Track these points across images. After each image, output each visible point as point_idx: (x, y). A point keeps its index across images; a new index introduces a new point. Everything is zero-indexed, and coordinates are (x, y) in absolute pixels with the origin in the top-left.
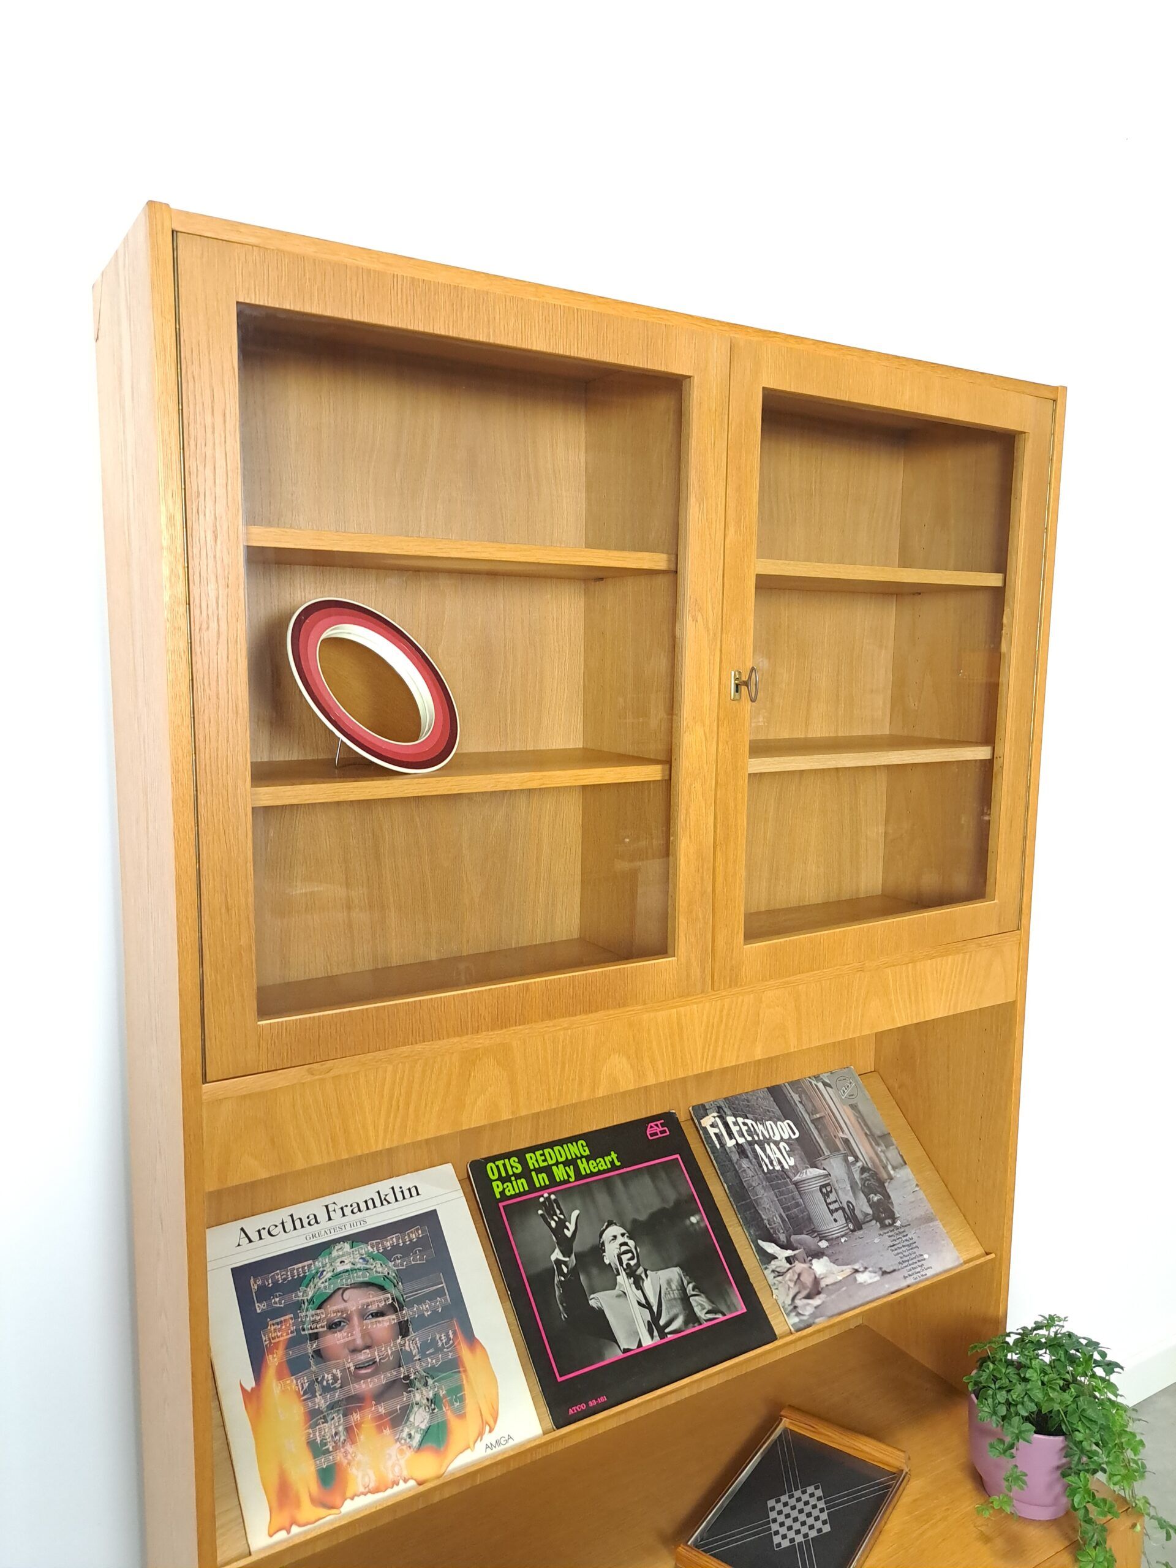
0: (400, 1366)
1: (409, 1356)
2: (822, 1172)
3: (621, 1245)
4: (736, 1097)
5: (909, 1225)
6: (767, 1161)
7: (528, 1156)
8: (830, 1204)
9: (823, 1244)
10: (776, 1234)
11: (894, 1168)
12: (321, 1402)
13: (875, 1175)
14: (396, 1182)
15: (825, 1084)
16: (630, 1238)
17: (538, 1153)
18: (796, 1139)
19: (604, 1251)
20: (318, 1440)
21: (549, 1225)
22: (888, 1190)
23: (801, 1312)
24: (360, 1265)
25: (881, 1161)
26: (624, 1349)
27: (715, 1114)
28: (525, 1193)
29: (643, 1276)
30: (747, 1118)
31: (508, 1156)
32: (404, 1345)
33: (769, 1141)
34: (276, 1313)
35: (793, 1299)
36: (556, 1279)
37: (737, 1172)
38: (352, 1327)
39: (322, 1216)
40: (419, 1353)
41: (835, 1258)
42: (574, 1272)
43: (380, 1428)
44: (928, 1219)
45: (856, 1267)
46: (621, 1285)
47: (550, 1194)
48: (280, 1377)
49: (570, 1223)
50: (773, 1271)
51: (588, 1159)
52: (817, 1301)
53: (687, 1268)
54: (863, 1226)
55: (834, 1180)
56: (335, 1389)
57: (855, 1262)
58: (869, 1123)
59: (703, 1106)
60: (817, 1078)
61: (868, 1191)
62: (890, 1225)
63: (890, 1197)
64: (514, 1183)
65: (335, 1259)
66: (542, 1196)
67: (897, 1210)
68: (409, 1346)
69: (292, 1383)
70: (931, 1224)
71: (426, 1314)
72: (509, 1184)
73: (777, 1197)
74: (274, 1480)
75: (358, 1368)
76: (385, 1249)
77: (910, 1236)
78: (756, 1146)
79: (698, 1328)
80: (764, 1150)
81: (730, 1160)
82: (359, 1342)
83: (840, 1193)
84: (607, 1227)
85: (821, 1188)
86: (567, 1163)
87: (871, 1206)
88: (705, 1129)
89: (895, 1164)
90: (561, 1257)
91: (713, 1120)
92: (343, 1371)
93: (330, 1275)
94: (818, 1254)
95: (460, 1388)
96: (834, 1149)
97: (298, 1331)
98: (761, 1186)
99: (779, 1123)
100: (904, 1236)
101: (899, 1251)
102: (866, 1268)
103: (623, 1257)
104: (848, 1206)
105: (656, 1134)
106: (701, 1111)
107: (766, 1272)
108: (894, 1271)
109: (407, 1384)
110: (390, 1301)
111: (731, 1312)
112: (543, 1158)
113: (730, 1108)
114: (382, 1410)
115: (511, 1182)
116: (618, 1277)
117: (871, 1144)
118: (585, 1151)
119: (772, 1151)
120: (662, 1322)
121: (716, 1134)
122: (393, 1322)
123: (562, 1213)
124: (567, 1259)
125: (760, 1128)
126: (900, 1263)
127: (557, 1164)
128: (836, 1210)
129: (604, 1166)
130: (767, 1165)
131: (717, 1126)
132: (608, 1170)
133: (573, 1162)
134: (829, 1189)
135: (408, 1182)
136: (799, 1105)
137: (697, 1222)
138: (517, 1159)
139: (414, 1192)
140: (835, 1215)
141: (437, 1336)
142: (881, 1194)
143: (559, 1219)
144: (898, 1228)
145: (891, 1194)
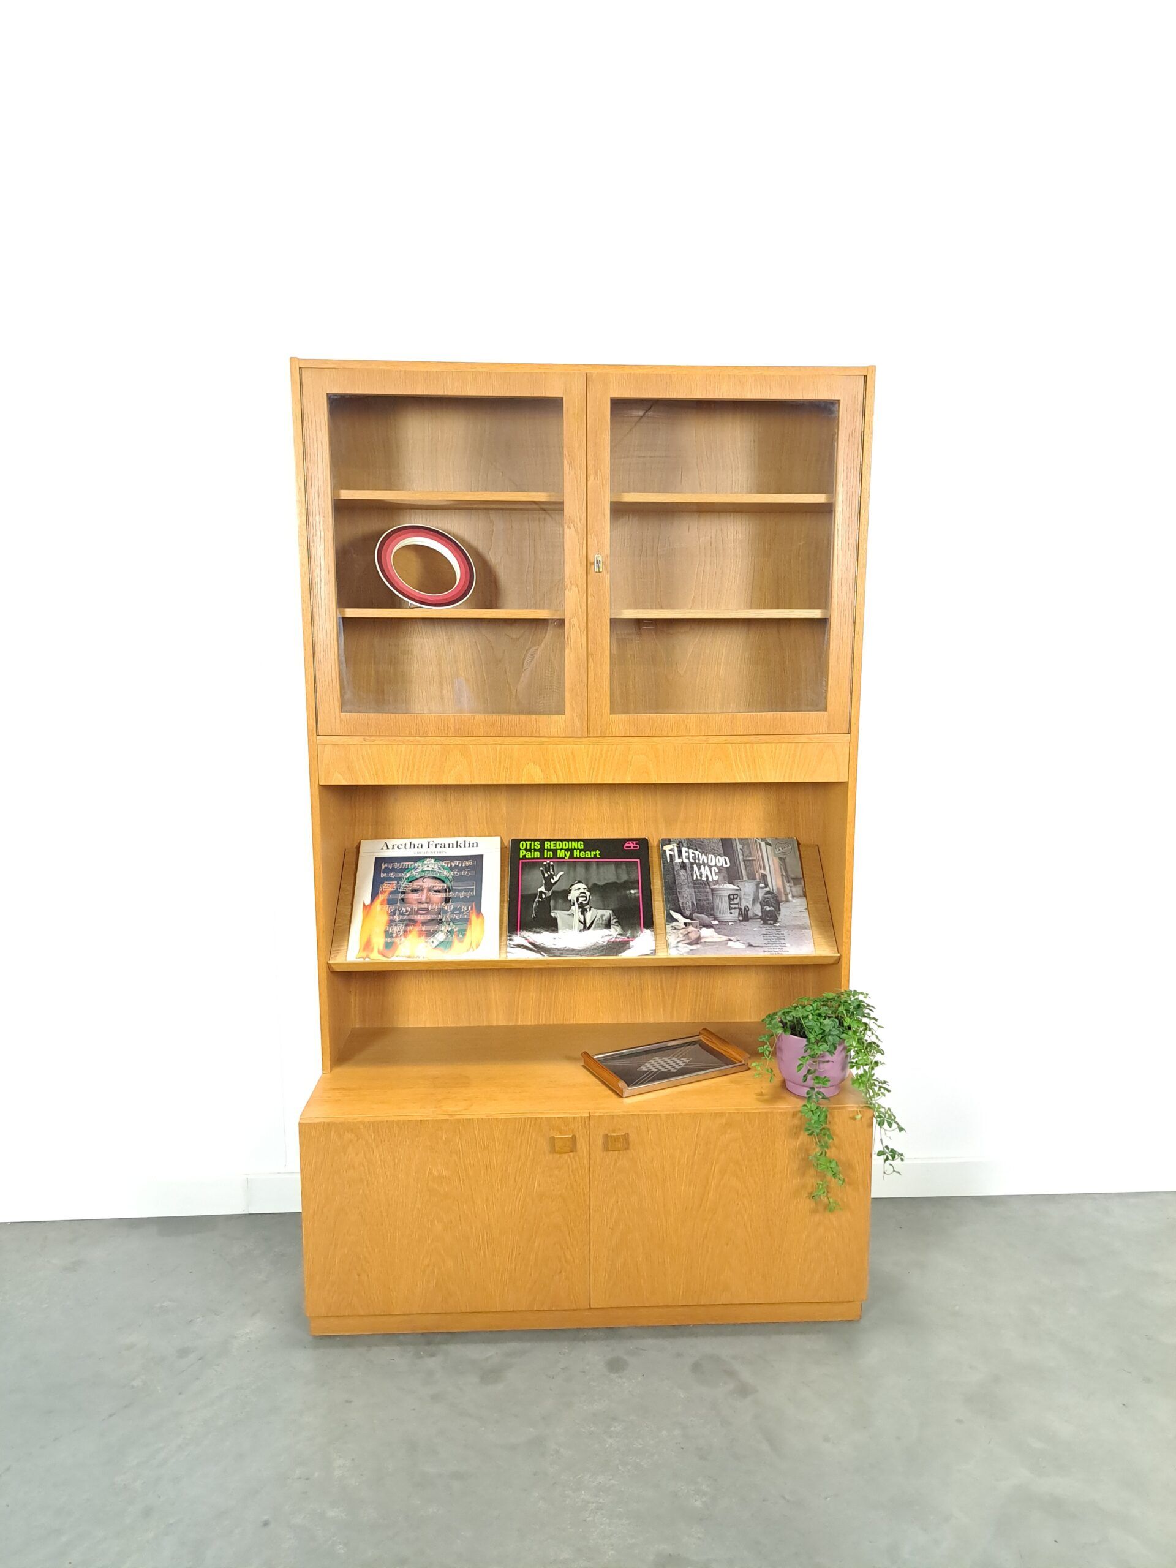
0: (439, 914)
1: (446, 912)
2: (738, 888)
3: (582, 893)
4: (694, 839)
5: (785, 927)
6: (698, 874)
7: (546, 843)
8: (732, 904)
10: (684, 910)
11: (793, 897)
12: (396, 918)
13: (776, 897)
14: (468, 839)
15: (767, 843)
16: (588, 891)
17: (552, 842)
18: (727, 868)
19: (570, 893)
20: (390, 932)
21: (544, 875)
22: (781, 907)
24: (436, 869)
25: (785, 890)
27: (676, 845)
28: (537, 858)
29: (588, 910)
30: (697, 850)
31: (535, 840)
32: (445, 907)
33: (704, 864)
34: (389, 879)
35: (678, 942)
36: (537, 899)
37: (674, 876)
38: (423, 894)
39: (425, 845)
40: (450, 911)
41: (719, 930)
42: (549, 899)
43: (420, 936)
44: (802, 928)
45: (731, 938)
46: (572, 910)
47: (551, 862)
48: (382, 903)
49: (557, 876)
50: (672, 927)
51: (581, 850)
52: (694, 947)
54: (750, 920)
55: (743, 893)
56: (405, 915)
57: (732, 936)
58: (789, 869)
59: (670, 840)
60: (762, 839)
61: (765, 903)
62: (771, 924)
63: (780, 910)
64: (533, 853)
65: (425, 864)
66: (546, 862)
67: (780, 918)
68: (447, 907)
69: (387, 908)
70: (803, 931)
71: (461, 897)
72: (529, 853)
73: (695, 893)
74: (365, 940)
75: (419, 910)
76: (451, 866)
77: (782, 933)
78: (695, 866)
80: (700, 869)
81: (673, 869)
82: (424, 900)
83: (743, 900)
84: (576, 883)
85: (730, 895)
86: (567, 850)
87: (762, 912)
88: (664, 851)
89: (795, 894)
90: (544, 890)
91: (672, 847)
92: (412, 909)
93: (420, 870)
94: (709, 926)
95: (466, 930)
96: (751, 877)
97: (397, 889)
98: (687, 885)
99: (718, 857)
101: (768, 938)
102: (738, 940)
103: (580, 899)
104: (745, 908)
105: (630, 847)
106: (668, 841)
107: (667, 926)
108: (759, 947)
109: (441, 922)
110: (445, 888)
112: (555, 845)
113: (688, 843)
114: (424, 928)
115: (531, 852)
116: (572, 906)
117: (782, 881)
118: (581, 846)
119: (705, 871)
121: (670, 855)
122: (443, 896)
123: (553, 871)
124: (547, 892)
125: (703, 857)
126: (765, 944)
127: (561, 849)
128: (735, 908)
129: (589, 856)
130: (697, 876)
131: (674, 851)
132: (591, 858)
133: (571, 851)
134: (735, 897)
135: (473, 840)
136: (739, 850)
137: (635, 893)
138: (539, 843)
139: (475, 845)
140: (732, 911)
141: (463, 907)
142: (773, 907)
143: (551, 874)
144: (776, 927)
145: (782, 909)
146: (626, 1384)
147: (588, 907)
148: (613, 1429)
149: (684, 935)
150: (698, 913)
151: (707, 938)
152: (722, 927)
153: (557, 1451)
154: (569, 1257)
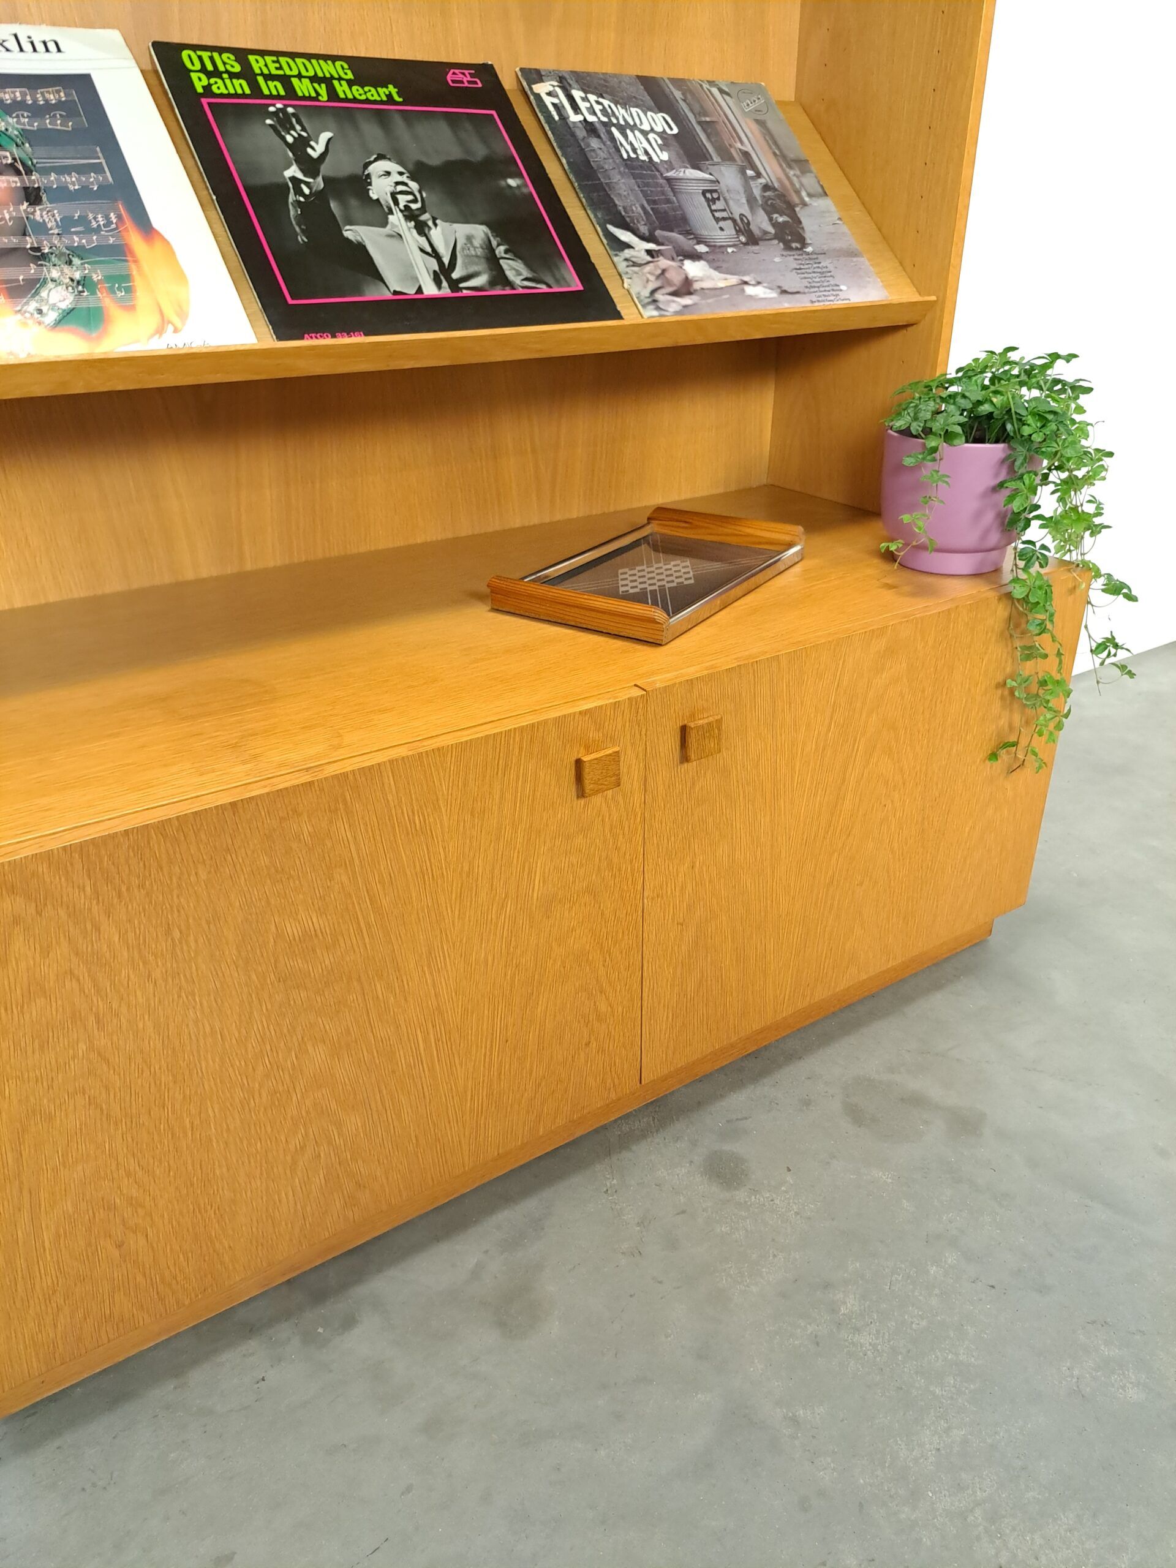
0: (24, 234)
1: (41, 229)
2: (707, 176)
3: (397, 183)
4: (589, 74)
5: (825, 254)
6: (629, 148)
7: (252, 58)
8: (716, 211)
9: (702, 248)
10: (634, 224)
11: (810, 195)
13: (782, 196)
14: (21, 29)
15: (721, 91)
16: (413, 178)
17: (269, 59)
18: (674, 136)
19: (370, 184)
21: (283, 139)
22: (799, 215)
23: (661, 306)
25: (792, 184)
26: (395, 291)
27: (556, 84)
28: (244, 96)
29: (430, 223)
30: (603, 97)
31: (219, 50)
32: (33, 213)
33: (633, 128)
35: (653, 292)
36: (292, 197)
37: (583, 149)
40: (58, 226)
41: (716, 264)
42: (320, 197)
44: (852, 254)
45: (746, 279)
46: (394, 225)
47: (286, 106)
49: (317, 143)
50: (626, 260)
51: (350, 83)
52: (687, 301)
53: (498, 227)
54: (760, 243)
55: (724, 189)
57: (745, 274)
58: (780, 143)
59: (538, 71)
60: (711, 83)
61: (770, 209)
62: (797, 249)
63: (800, 222)
64: (227, 81)
66: (274, 105)
67: (808, 236)
68: (42, 217)
70: (855, 259)
71: (72, 188)
72: (220, 81)
73: (639, 187)
77: (823, 264)
78: (614, 130)
79: (508, 291)
80: (626, 137)
81: (573, 135)
83: (731, 203)
84: (376, 160)
85: (704, 193)
86: (314, 79)
87: (773, 225)
88: (538, 97)
89: (812, 191)
90: (301, 176)
91: (551, 89)
94: (695, 257)
95: (127, 278)
96: (727, 156)
98: (617, 171)
99: (649, 114)
100: (815, 263)
101: (806, 275)
102: (759, 283)
103: (399, 197)
104: (742, 220)
105: (462, 82)
106: (534, 76)
107: (615, 259)
108: (798, 293)
109: (38, 256)
110: (10, 161)
111: (561, 286)
112: (277, 65)
113: (577, 81)
115: (223, 79)
116: (390, 217)
117: (781, 166)
118: (346, 74)
119: (634, 137)
120: (455, 275)
121: (554, 105)
122: (14, 185)
123: (304, 129)
124: (310, 180)
125: (620, 112)
126: (807, 287)
128: (724, 219)
129: (376, 97)
130: (627, 152)
131: (557, 96)
132: (382, 102)
133: (328, 81)
134: (715, 195)
135: (41, 33)
136: (681, 102)
137: (518, 187)
138: (232, 57)
139: (52, 46)
140: (722, 224)
141: (91, 216)
142: (788, 216)
143: (299, 135)
144: (808, 254)
145: (802, 219)
146: (777, 1202)
147: (425, 217)
148: (843, 1310)
149: (658, 277)
150: (663, 229)
151: (701, 280)
152: (715, 257)
153: (795, 1421)
154: (603, 1007)
